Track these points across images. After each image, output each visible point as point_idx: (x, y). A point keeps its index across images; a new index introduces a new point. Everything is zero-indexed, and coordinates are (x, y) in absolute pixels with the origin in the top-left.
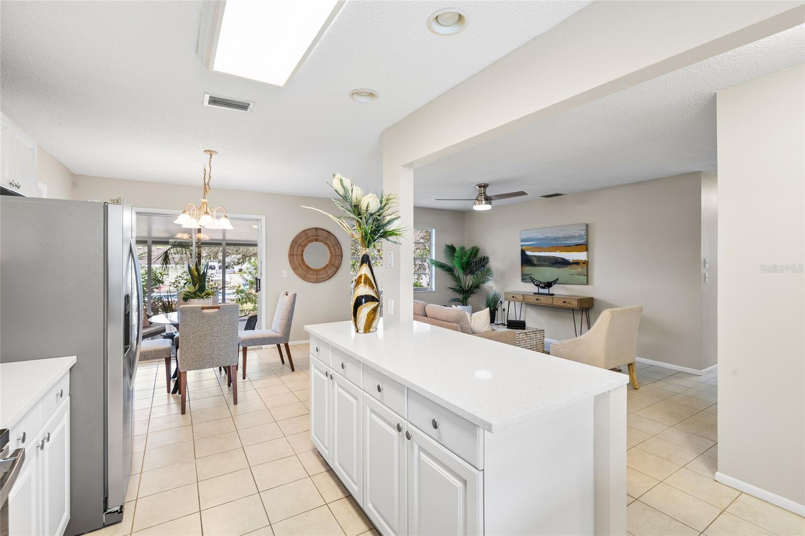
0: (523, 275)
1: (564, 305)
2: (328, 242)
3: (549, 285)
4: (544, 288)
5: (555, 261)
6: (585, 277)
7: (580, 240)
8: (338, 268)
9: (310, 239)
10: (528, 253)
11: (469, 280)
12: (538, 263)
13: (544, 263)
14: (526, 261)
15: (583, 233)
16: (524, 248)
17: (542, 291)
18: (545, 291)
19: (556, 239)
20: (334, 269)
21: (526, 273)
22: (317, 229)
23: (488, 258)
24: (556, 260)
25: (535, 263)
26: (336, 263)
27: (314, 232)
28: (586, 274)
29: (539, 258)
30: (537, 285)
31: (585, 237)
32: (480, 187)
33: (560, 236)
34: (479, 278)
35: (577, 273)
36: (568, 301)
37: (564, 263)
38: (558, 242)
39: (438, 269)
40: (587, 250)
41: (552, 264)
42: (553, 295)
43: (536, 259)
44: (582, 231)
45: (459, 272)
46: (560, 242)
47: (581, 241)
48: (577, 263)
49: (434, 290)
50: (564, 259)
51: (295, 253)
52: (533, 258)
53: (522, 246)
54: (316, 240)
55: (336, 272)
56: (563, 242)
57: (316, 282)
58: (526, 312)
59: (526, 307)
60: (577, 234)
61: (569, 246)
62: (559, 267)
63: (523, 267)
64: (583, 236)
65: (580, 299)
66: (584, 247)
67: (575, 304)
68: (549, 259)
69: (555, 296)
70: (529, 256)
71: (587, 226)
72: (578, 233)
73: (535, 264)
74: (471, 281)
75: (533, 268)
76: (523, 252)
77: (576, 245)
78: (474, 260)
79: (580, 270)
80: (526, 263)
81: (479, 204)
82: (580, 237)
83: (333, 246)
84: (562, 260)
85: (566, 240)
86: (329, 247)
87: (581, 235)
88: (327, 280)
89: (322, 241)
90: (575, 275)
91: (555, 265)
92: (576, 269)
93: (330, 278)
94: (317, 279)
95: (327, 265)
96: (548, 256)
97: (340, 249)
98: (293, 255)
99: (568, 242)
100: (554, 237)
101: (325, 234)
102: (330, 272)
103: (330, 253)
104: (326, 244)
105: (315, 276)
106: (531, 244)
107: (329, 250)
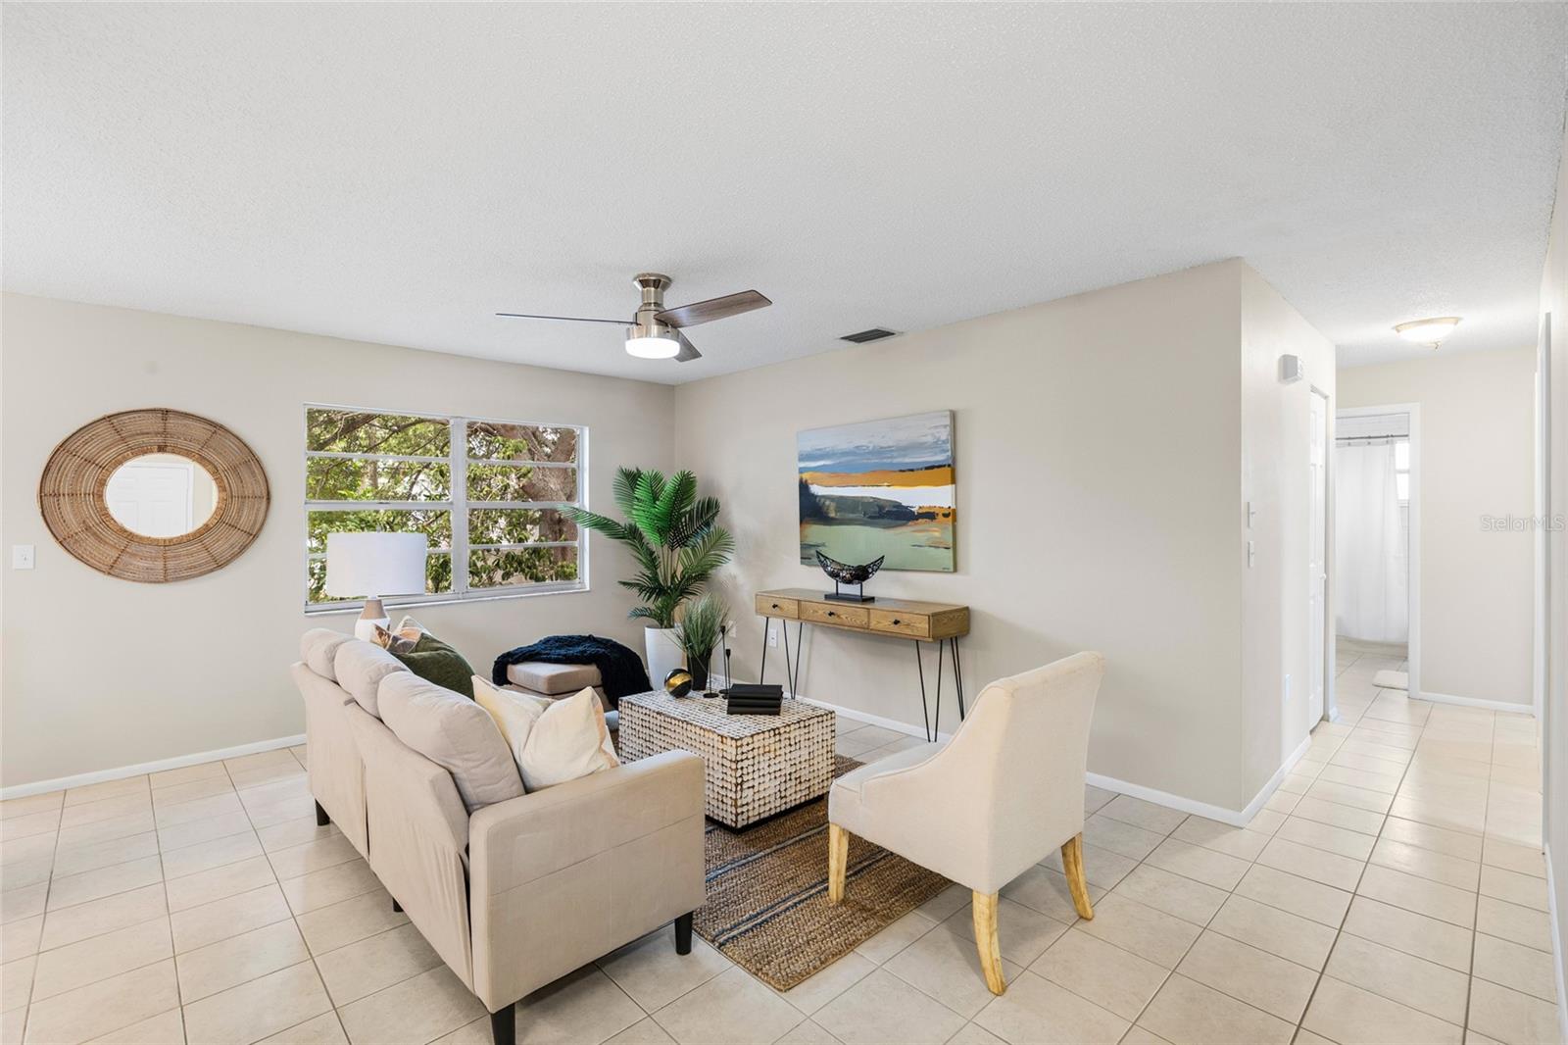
0: (804, 547)
1: (895, 629)
3: (861, 574)
4: (849, 582)
5: (877, 509)
6: (950, 553)
7: (936, 454)
10: (816, 490)
11: (676, 562)
12: (838, 516)
13: (851, 516)
14: (812, 510)
15: (944, 434)
16: (805, 476)
17: (846, 589)
18: (853, 589)
19: (880, 452)
21: (811, 540)
23: (717, 505)
24: (881, 508)
25: (832, 515)
28: (951, 545)
29: (842, 503)
30: (834, 575)
31: (949, 446)
32: (645, 283)
33: (891, 444)
34: (700, 555)
35: (929, 543)
36: (905, 618)
37: (897, 515)
38: (885, 460)
39: (599, 533)
40: (953, 481)
41: (870, 517)
42: (872, 599)
43: (833, 505)
44: (943, 430)
45: (652, 539)
46: (889, 461)
47: (940, 458)
48: (929, 515)
49: (588, 589)
50: (898, 505)
52: (827, 503)
53: (802, 470)
56: (895, 461)
57: (165, 581)
59: (813, 631)
60: (929, 439)
61: (912, 470)
62: (888, 527)
63: (804, 525)
64: (944, 442)
65: (934, 615)
66: (947, 471)
67: (922, 627)
68: (863, 504)
69: (876, 605)
70: (816, 496)
71: (953, 416)
72: (932, 434)
73: (833, 519)
74: (680, 565)
75: (827, 527)
76: (804, 487)
77: (927, 468)
78: (688, 509)
79: (937, 534)
80: (809, 516)
82: (936, 445)
83: (235, 469)
84: (894, 507)
85: (905, 456)
86: (215, 472)
87: (938, 440)
88: (212, 571)
89: (188, 454)
90: (927, 548)
91: (877, 521)
92: (928, 531)
93: (220, 566)
94: (166, 570)
95: (206, 525)
96: (862, 497)
97: (260, 478)
98: (56, 495)
99: (907, 460)
100: (874, 447)
101: (200, 432)
102: (220, 547)
103: (222, 488)
104: (202, 460)
105: (160, 564)
106: (824, 465)
107: (218, 480)
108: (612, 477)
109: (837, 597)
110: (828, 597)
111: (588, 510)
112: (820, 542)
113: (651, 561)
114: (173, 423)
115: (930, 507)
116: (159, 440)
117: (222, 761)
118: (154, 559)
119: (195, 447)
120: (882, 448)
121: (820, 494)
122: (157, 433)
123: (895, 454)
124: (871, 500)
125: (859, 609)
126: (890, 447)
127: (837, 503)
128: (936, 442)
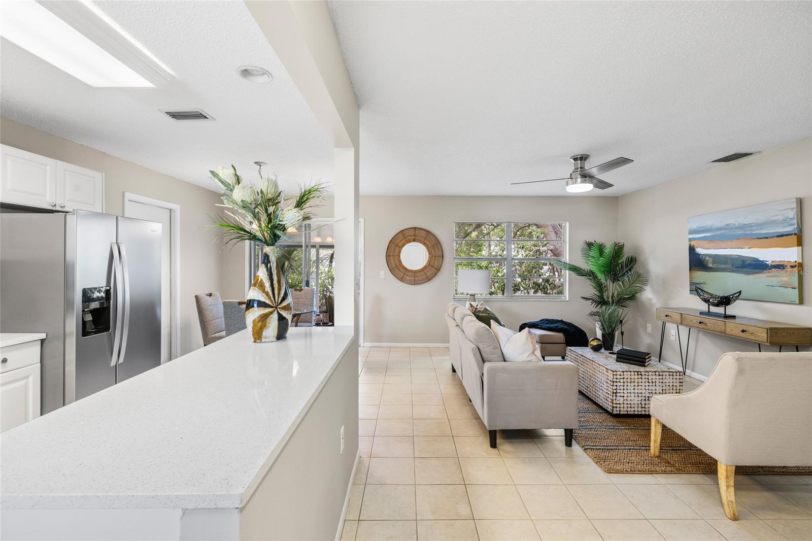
0: (692, 284)
1: (743, 335)
2: (427, 243)
3: (725, 301)
4: (717, 305)
5: (741, 263)
6: (796, 292)
7: (785, 227)
8: (438, 270)
9: (407, 239)
10: (699, 251)
11: (613, 289)
12: (714, 266)
13: (723, 266)
14: (697, 263)
15: (792, 214)
16: (693, 243)
17: (713, 309)
18: (720, 310)
19: (743, 227)
20: (434, 270)
21: (696, 280)
22: (415, 228)
23: (636, 260)
24: (744, 262)
25: (710, 265)
26: (436, 265)
27: (412, 232)
28: (797, 286)
29: (716, 258)
30: (706, 301)
31: (795, 221)
32: (575, 159)
34: (627, 285)
36: (750, 329)
37: (758, 266)
38: (747, 232)
39: (572, 272)
40: (802, 246)
41: (737, 267)
42: (734, 317)
43: (711, 260)
44: (790, 211)
45: (601, 276)
46: (750, 232)
47: (789, 229)
48: (780, 267)
49: (568, 300)
50: (757, 260)
51: (392, 254)
52: (707, 258)
53: (690, 240)
54: (414, 241)
55: (435, 274)
56: (754, 232)
57: (415, 284)
58: (697, 341)
59: (698, 333)
60: (780, 218)
61: (766, 238)
62: (748, 273)
63: (691, 271)
64: (791, 219)
65: (771, 329)
66: (795, 237)
67: (763, 336)
68: (731, 258)
69: (737, 321)
70: (700, 255)
71: (800, 202)
72: (782, 214)
73: (711, 268)
74: (616, 291)
75: (707, 273)
76: (692, 249)
77: (778, 236)
78: (620, 262)
80: (696, 266)
81: (573, 184)
82: (785, 221)
83: (433, 246)
84: (754, 261)
85: (761, 229)
86: (428, 248)
87: (787, 218)
88: (427, 282)
89: (420, 242)
90: (778, 288)
91: (740, 269)
92: (778, 276)
93: (429, 280)
94: (415, 281)
95: (425, 266)
96: (731, 255)
97: (440, 249)
98: (390, 256)
99: (763, 232)
100: (739, 224)
101: (423, 234)
102: (429, 274)
103: (430, 253)
104: (424, 244)
105: (413, 278)
106: (705, 237)
107: (429, 250)
108: (580, 245)
109: (709, 313)
110: (701, 313)
111: (568, 262)
112: (702, 281)
113: (600, 287)
114: (417, 231)
115: (780, 261)
116: (413, 237)
117: (429, 348)
118: (412, 277)
119: (422, 239)
120: (744, 225)
121: (702, 253)
122: (413, 236)
123: (753, 228)
124: (737, 257)
125: (720, 322)
126: (751, 224)
127: (713, 258)
128: (785, 220)
